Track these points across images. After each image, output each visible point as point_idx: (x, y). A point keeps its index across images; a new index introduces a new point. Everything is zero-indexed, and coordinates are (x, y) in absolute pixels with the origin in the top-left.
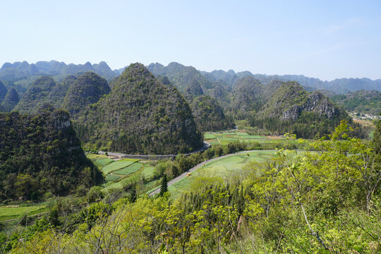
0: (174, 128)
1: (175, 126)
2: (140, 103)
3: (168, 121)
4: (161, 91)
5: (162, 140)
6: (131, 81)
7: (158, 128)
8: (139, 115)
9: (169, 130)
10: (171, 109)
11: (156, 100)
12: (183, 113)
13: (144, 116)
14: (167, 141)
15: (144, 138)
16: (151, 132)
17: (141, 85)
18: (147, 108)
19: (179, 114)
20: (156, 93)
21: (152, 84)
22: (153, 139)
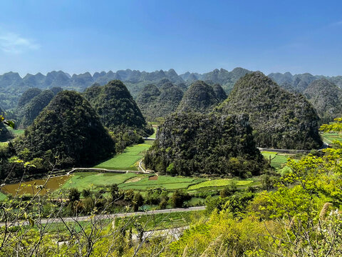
0: (303, 128)
1: (304, 126)
2: (268, 107)
3: (298, 122)
4: (287, 97)
5: (293, 138)
6: (256, 88)
7: (288, 128)
8: (268, 116)
9: (299, 130)
10: (299, 112)
11: (283, 104)
12: (311, 115)
13: (273, 117)
14: (298, 139)
15: (275, 136)
16: (282, 130)
17: (267, 92)
18: (275, 111)
19: (308, 116)
20: (282, 98)
21: (277, 91)
22: (284, 136)
